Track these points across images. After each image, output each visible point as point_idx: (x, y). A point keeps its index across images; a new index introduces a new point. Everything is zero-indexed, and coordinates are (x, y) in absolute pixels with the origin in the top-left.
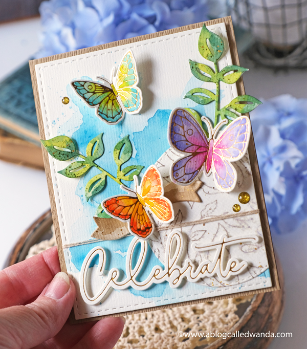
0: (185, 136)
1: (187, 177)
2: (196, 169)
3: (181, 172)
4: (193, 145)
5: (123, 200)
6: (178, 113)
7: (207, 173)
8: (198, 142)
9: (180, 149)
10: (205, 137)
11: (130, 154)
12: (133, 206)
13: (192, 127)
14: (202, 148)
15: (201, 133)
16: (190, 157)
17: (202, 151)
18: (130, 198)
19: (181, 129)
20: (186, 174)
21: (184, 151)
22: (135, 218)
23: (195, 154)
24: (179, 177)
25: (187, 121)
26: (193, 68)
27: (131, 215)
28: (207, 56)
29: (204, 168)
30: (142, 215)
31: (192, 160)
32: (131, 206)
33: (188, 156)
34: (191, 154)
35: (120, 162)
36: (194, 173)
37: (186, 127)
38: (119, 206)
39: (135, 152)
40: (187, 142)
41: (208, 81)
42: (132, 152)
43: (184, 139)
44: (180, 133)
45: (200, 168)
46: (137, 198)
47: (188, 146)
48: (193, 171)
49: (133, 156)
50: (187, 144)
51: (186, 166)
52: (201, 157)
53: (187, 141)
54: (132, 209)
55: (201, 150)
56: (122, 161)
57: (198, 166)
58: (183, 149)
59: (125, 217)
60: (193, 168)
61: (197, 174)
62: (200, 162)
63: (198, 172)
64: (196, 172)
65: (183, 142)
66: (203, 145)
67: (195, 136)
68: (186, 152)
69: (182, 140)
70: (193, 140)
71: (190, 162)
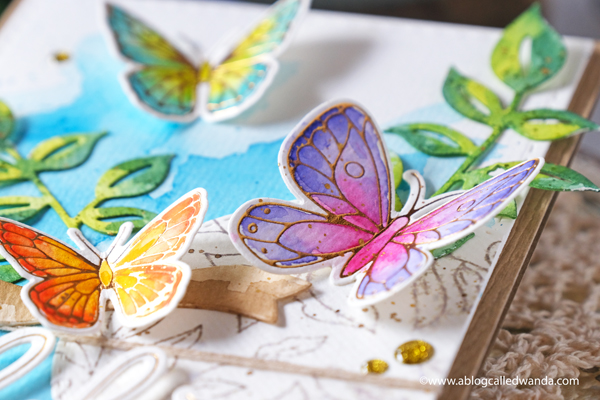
0: (334, 168)
1: (276, 252)
3: (268, 232)
4: (344, 199)
5: (54, 248)
6: (348, 112)
7: (342, 276)
8: (361, 200)
9: (302, 184)
10: (389, 204)
11: (149, 187)
12: (73, 271)
13: (367, 164)
14: (365, 220)
15: (384, 189)
16: (315, 218)
17: (360, 225)
18: (79, 256)
20: (278, 242)
21: (309, 195)
22: (61, 287)
23: (331, 220)
24: (255, 236)
25: (360, 142)
27: (50, 276)
28: (505, 72)
29: (339, 263)
30: (82, 295)
31: (317, 227)
32: (67, 266)
33: (313, 214)
34: (326, 214)
35: (109, 193)
36: (303, 256)
37: (349, 152)
38: (35, 247)
39: (166, 187)
40: (329, 182)
42: (158, 185)
43: (329, 172)
44: (324, 152)
45: (327, 257)
46: (98, 267)
47: (328, 192)
48: (304, 250)
49: (155, 195)
51: (293, 229)
52: (346, 236)
53: (334, 181)
54: (64, 271)
55: (358, 220)
56: (117, 191)
58: (309, 190)
59: (33, 270)
60: (306, 244)
61: (309, 264)
62: (339, 243)
63: (316, 262)
64: (311, 258)
65: (320, 176)
66: (370, 215)
67: (364, 185)
68: (313, 200)
69: (321, 170)
70: (351, 189)
71: (310, 227)
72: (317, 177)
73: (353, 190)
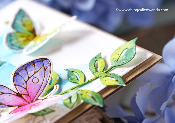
2: (6, 104)
4: (26, 89)
7: (9, 114)
10: (40, 94)
13: (41, 79)
14: (29, 97)
15: (42, 89)
16: (13, 93)
17: (26, 99)
19: (33, 71)
21: (15, 85)
23: (19, 95)
26: (95, 58)
28: (113, 59)
29: (12, 109)
31: (12, 96)
33: (13, 91)
34: (17, 93)
36: (2, 104)
40: (25, 83)
41: (92, 72)
44: (29, 72)
45: (9, 106)
47: (23, 86)
48: (3, 102)
50: (23, 84)
51: (4, 95)
52: (20, 101)
53: (26, 82)
55: (26, 97)
57: (10, 104)
58: (16, 84)
60: (5, 101)
61: (2, 107)
63: (5, 107)
64: (4, 105)
66: (32, 96)
67: (36, 86)
68: (16, 87)
69: (24, 78)
70: (31, 86)
71: (10, 95)
72: (22, 80)
73: (31, 87)
